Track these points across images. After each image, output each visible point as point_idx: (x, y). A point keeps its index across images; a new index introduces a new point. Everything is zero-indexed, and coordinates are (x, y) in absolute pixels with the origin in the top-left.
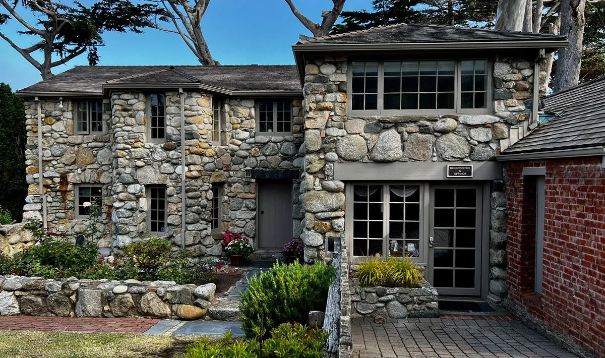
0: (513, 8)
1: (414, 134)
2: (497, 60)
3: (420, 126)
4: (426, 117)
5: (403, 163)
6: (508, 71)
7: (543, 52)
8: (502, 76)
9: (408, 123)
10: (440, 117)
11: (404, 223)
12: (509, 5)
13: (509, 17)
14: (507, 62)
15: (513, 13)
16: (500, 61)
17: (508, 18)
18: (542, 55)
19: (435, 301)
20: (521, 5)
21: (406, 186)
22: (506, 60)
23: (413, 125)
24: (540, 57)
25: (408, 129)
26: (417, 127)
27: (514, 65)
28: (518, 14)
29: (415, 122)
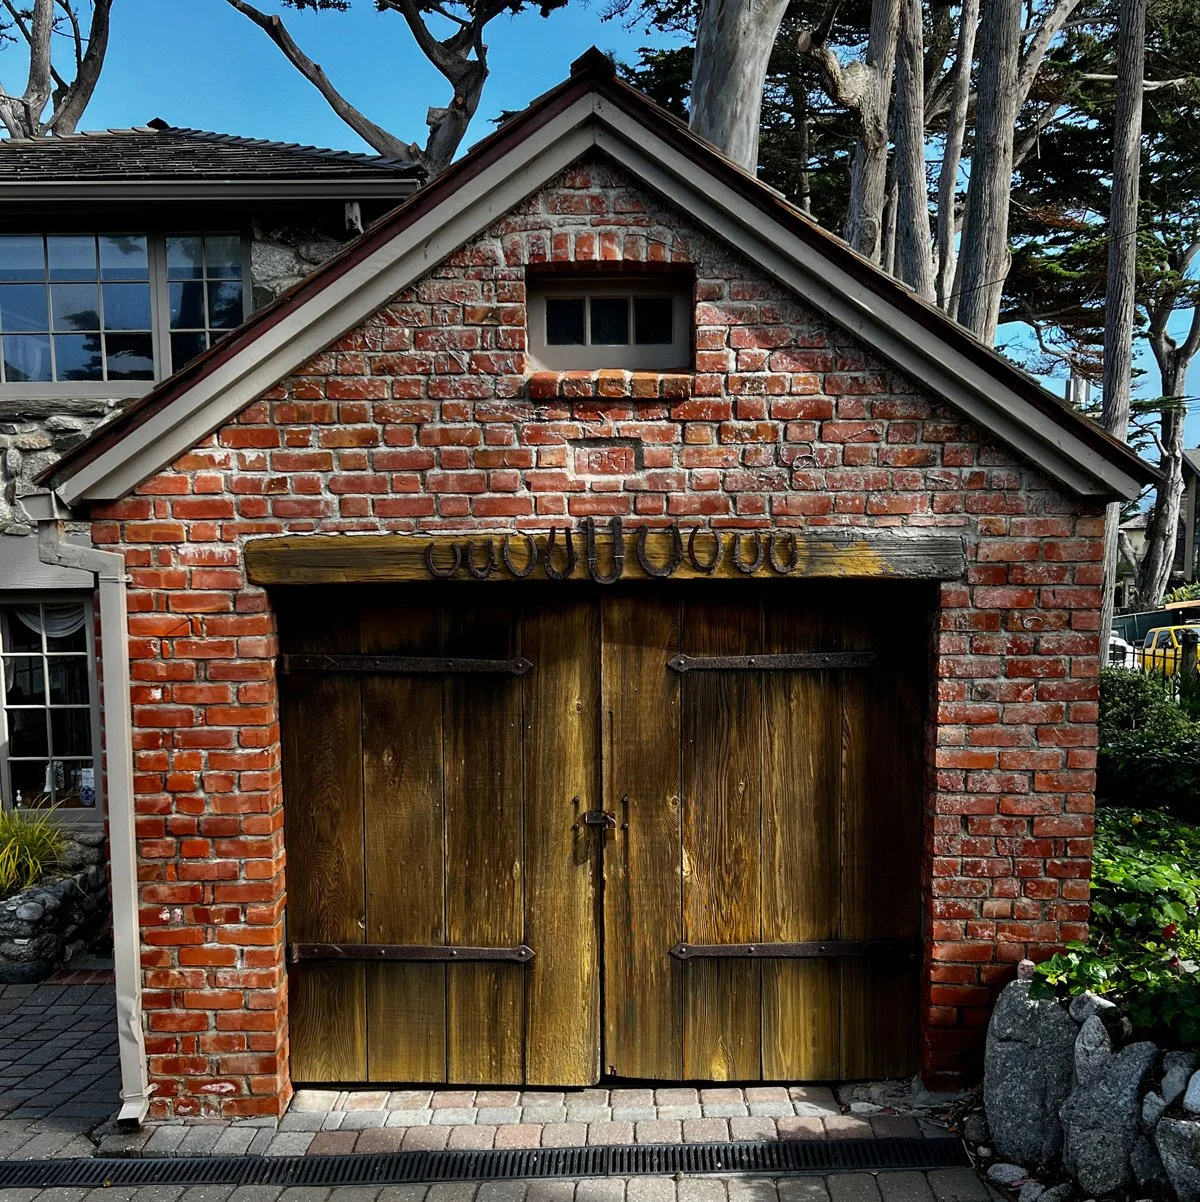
0: (721, 97)
1: (39, 455)
2: (258, 236)
3: (53, 431)
4: (70, 404)
5: (13, 539)
6: (290, 269)
7: (355, 213)
8: (273, 284)
9: (19, 421)
10: (112, 403)
11: (48, 713)
12: (711, 89)
13: (712, 123)
14: (283, 243)
15: (722, 111)
16: (266, 240)
17: (711, 127)
18: (351, 221)
19: (24, 937)
20: (741, 89)
21: (45, 605)
22: (279, 235)
23: (35, 426)
24: (347, 226)
25: (19, 439)
26: (45, 434)
27: (303, 250)
28: (734, 116)
29: (40, 418)
